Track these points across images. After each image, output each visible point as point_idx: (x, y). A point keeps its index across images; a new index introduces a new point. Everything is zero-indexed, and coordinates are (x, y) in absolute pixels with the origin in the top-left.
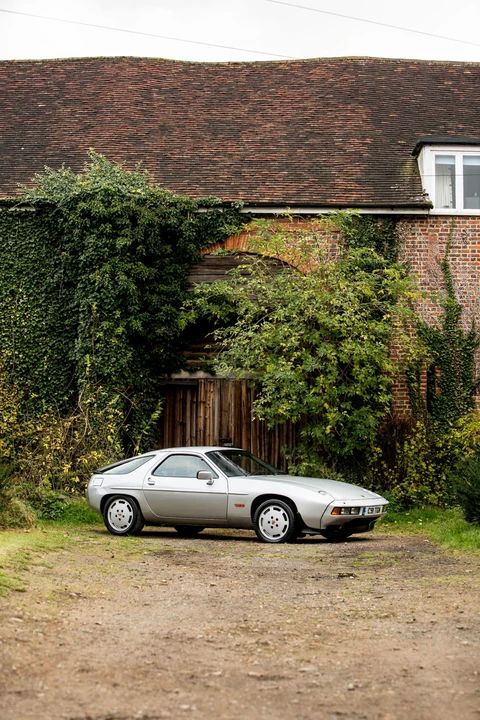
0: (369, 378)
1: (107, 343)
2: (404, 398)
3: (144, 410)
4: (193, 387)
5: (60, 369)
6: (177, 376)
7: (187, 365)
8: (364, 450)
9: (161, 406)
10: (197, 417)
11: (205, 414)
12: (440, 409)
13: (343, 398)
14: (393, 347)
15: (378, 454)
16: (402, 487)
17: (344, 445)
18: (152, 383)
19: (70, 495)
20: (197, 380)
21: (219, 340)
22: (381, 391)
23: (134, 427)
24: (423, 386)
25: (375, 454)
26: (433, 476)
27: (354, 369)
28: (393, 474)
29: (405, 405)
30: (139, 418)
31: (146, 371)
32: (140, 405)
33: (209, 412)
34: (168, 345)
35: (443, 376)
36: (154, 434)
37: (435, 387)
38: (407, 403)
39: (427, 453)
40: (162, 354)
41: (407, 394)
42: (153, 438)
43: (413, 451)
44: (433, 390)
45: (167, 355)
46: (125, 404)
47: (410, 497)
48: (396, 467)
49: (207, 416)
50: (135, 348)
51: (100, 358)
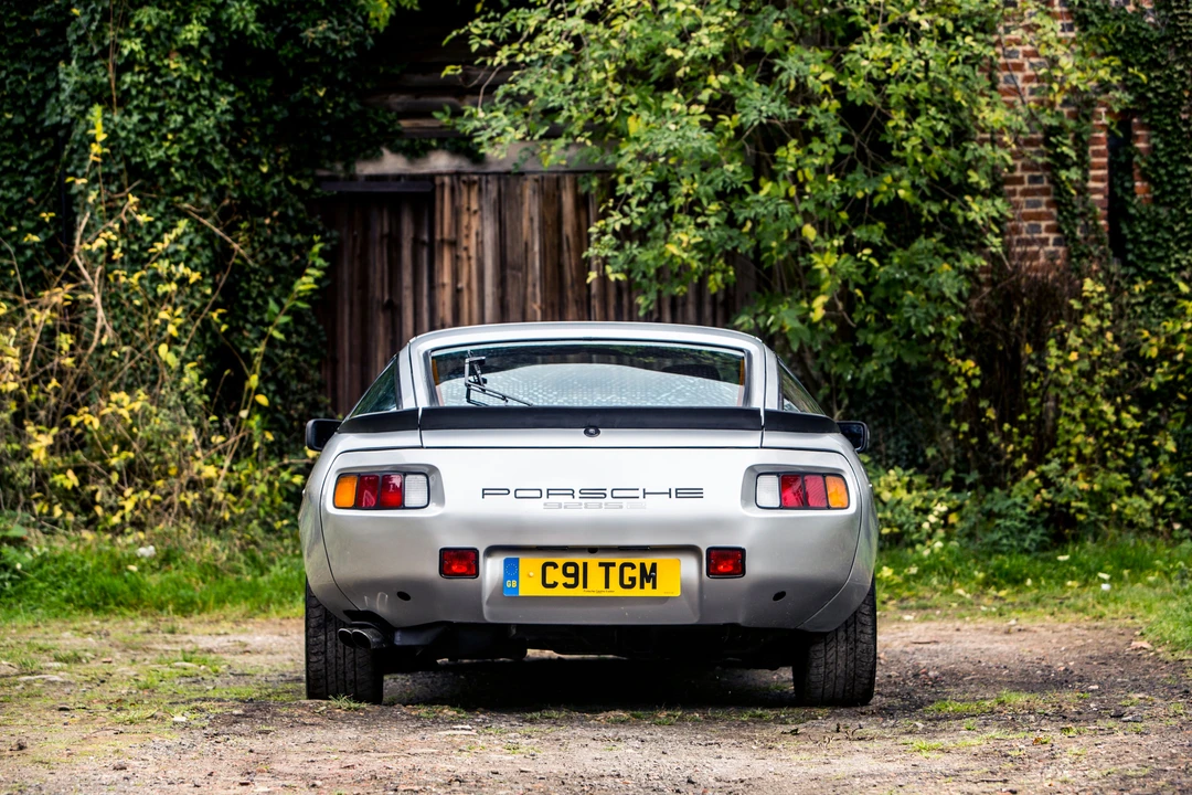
0: (938, 152)
1: (156, 70)
2: (1039, 216)
3: (277, 271)
4: (420, 197)
5: (23, 155)
6: (367, 169)
7: (400, 134)
8: (926, 369)
9: (322, 254)
10: (432, 287)
11: (456, 276)
12: (1150, 244)
13: (860, 211)
14: (1005, 66)
15: (968, 380)
16: (1042, 476)
17: (865, 353)
18: (297, 190)
19: (49, 525)
20: (431, 177)
21: (483, 51)
22: (974, 188)
23: (247, 321)
24: (1096, 179)
25: (960, 380)
26: (1138, 443)
27: (891, 124)
28: (1016, 439)
29: (1044, 235)
30: (260, 294)
31: (278, 156)
32: (260, 256)
33: (468, 271)
34: (340, 76)
35: (1155, 147)
36: (307, 344)
37: (1132, 180)
38: (1049, 229)
39: (1115, 372)
40: (322, 103)
41: (1049, 204)
42: (303, 350)
43: (1076, 367)
44: (1125, 190)
45: (337, 104)
46: (214, 250)
47: (1068, 505)
48: (1023, 417)
49: (463, 284)
50: (240, 86)
51: (136, 118)
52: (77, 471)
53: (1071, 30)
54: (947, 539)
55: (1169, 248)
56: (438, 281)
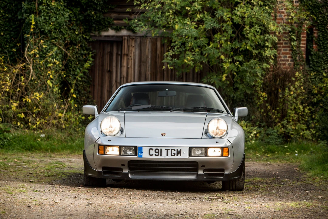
0: (258, 37)
1: (48, 5)
2: (287, 54)
3: (79, 61)
4: (119, 42)
5: (11, 26)
6: (104, 34)
7: (113, 24)
8: (253, 94)
10: (121, 67)
11: (128, 64)
12: (317, 62)
13: (236, 52)
14: (279, 12)
15: (264, 98)
16: (282, 125)
17: (236, 89)
18: (85, 39)
19: (17, 128)
20: (122, 37)
21: (137, 5)
22: (267, 47)
23: (71, 74)
24: (303, 44)
25: (261, 98)
26: (308, 117)
27: (245, 29)
28: (276, 114)
29: (288, 59)
30: (74, 67)
31: (80, 29)
32: (75, 56)
33: (131, 63)
34: (98, 9)
35: (319, 36)
36: (86, 81)
37: (313, 45)
38: (289, 57)
39: (303, 97)
40: (93, 16)
41: (290, 50)
42: (86, 82)
43: (292, 96)
44: (311, 47)
45: (97, 16)
46: (62, 55)
47: (289, 133)
48: (278, 108)
49: (129, 66)
50: (71, 10)
51: (43, 18)
52: (24, 113)
53: (298, 3)
54: (256, 140)
55: (322, 63)
56: (123, 65)
